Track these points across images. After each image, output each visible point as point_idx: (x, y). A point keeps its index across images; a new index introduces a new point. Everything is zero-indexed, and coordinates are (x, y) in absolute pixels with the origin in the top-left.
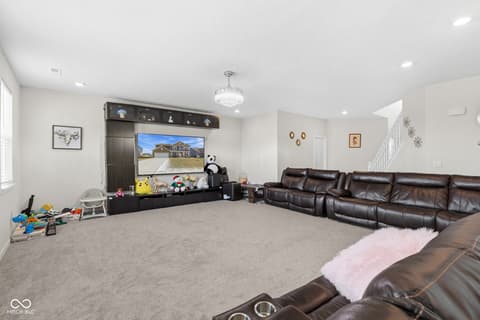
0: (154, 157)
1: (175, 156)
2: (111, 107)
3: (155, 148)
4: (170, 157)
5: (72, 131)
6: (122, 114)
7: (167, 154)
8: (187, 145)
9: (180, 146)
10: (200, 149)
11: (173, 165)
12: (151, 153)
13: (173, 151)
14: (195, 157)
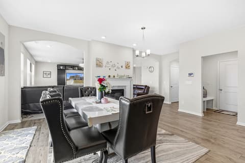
0: (70, 80)
1: (75, 79)
2: (59, 66)
3: (70, 77)
5: (48, 73)
6: (61, 67)
7: (73, 79)
8: (79, 76)
9: (77, 76)
10: (82, 77)
11: (75, 82)
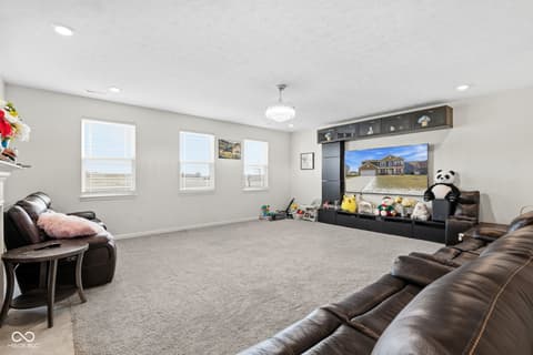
0: (359, 175)
1: (383, 173)
3: (361, 165)
4: (377, 174)
7: (374, 172)
8: (400, 159)
9: (390, 161)
10: (421, 163)
11: (381, 184)
12: (357, 170)
13: (382, 167)
14: (412, 174)
